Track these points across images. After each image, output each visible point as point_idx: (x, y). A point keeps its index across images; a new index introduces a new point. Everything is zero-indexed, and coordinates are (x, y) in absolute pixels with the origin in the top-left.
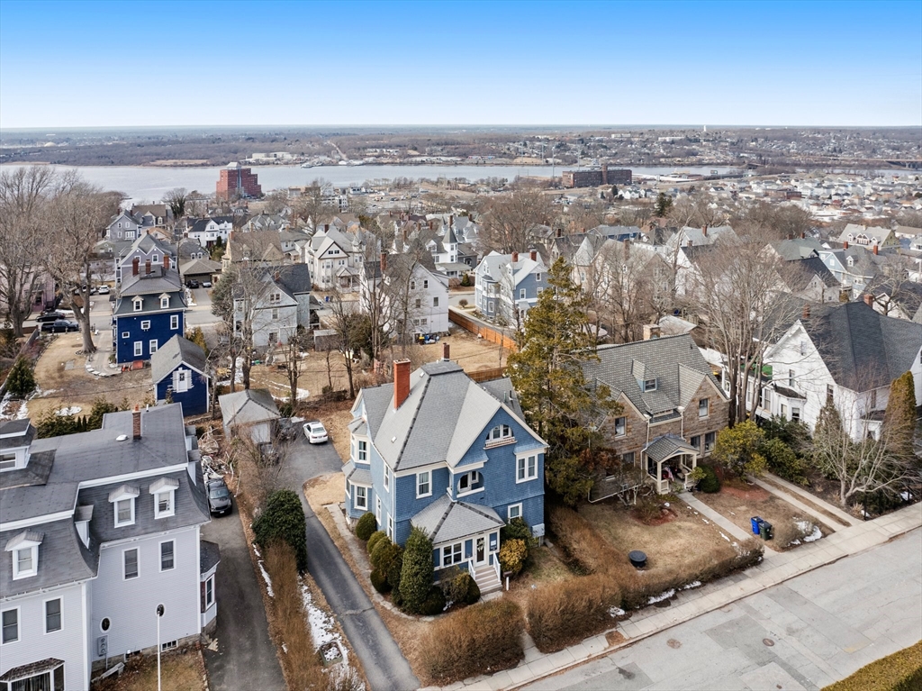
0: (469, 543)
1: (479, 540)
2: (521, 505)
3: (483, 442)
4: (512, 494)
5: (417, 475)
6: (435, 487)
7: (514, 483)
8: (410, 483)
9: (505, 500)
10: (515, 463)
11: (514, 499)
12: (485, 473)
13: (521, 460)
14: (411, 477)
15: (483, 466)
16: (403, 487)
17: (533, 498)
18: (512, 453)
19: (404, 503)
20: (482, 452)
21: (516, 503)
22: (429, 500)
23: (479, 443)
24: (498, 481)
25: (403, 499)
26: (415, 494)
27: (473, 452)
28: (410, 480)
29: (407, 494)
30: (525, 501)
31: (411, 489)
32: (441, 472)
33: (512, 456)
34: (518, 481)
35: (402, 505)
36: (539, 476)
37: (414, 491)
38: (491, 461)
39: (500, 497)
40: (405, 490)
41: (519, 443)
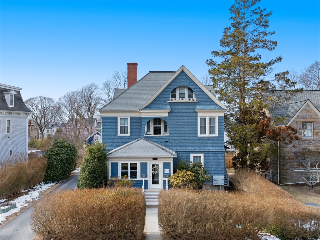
0: (144, 165)
1: (153, 165)
2: (203, 156)
3: (167, 97)
4: (194, 145)
5: (118, 118)
6: (133, 130)
7: (196, 136)
8: (113, 123)
9: (187, 147)
10: (196, 119)
11: (196, 149)
12: (170, 122)
13: (202, 118)
14: (114, 119)
15: (167, 116)
16: (107, 125)
17: (214, 153)
18: (193, 110)
19: (108, 136)
20: (166, 104)
21: (197, 152)
22: (128, 139)
23: (164, 97)
24: (181, 131)
25: (107, 134)
26: (117, 132)
27: (158, 103)
28: (113, 120)
29: (110, 131)
30: (206, 153)
31: (113, 128)
32: (138, 120)
33: (194, 113)
34: (199, 135)
35: (106, 138)
36: (220, 136)
37: (116, 129)
38: (175, 113)
39: (183, 145)
40: (109, 128)
41: (200, 104)
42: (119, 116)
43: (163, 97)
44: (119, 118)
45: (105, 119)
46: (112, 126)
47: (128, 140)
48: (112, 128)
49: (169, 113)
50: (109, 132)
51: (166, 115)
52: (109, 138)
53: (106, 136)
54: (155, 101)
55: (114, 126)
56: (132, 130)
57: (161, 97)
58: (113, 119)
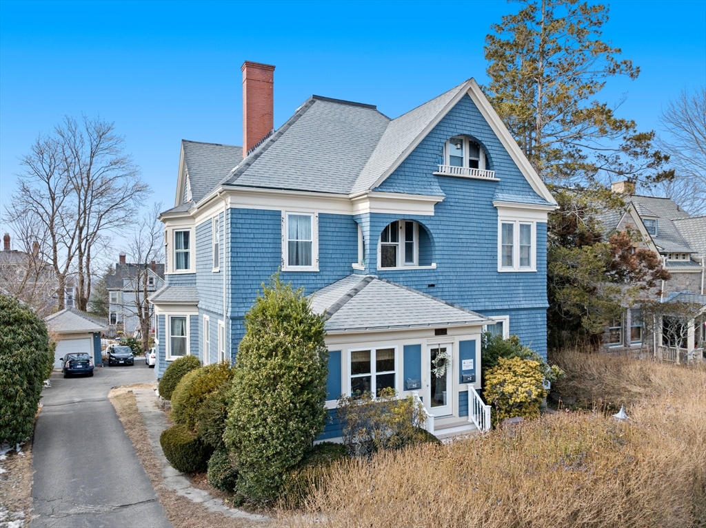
0: (412, 353)
1: (434, 353)
2: (508, 320)
3: (431, 160)
4: (490, 293)
5: (283, 215)
6: (326, 256)
7: (494, 269)
8: (266, 231)
9: (477, 301)
10: (495, 226)
11: (495, 304)
12: (438, 231)
13: (506, 224)
14: (269, 217)
15: (433, 214)
16: (248, 236)
17: (529, 312)
18: (489, 203)
19: (250, 273)
20: (430, 180)
21: (497, 313)
22: (312, 282)
23: (424, 159)
24: (463, 257)
25: (247, 264)
26: (279, 260)
27: (412, 174)
28: (265, 222)
29: (259, 255)
30: (513, 313)
31: (268, 246)
32: (339, 225)
33: (490, 210)
34: (501, 269)
35: (246, 277)
36: (539, 269)
37: (277, 250)
38: (450, 207)
39: (468, 293)
40: (253, 245)
41: (503, 188)
42: (286, 208)
43: (422, 159)
44: (285, 215)
45: (240, 216)
46: (266, 241)
47: (313, 286)
48: (265, 245)
49: (437, 206)
50: (256, 260)
51: (429, 211)
52: (255, 278)
53: (244, 273)
54: (403, 169)
55: (269, 241)
56: (323, 256)
57: (419, 158)
58: (266, 217)
